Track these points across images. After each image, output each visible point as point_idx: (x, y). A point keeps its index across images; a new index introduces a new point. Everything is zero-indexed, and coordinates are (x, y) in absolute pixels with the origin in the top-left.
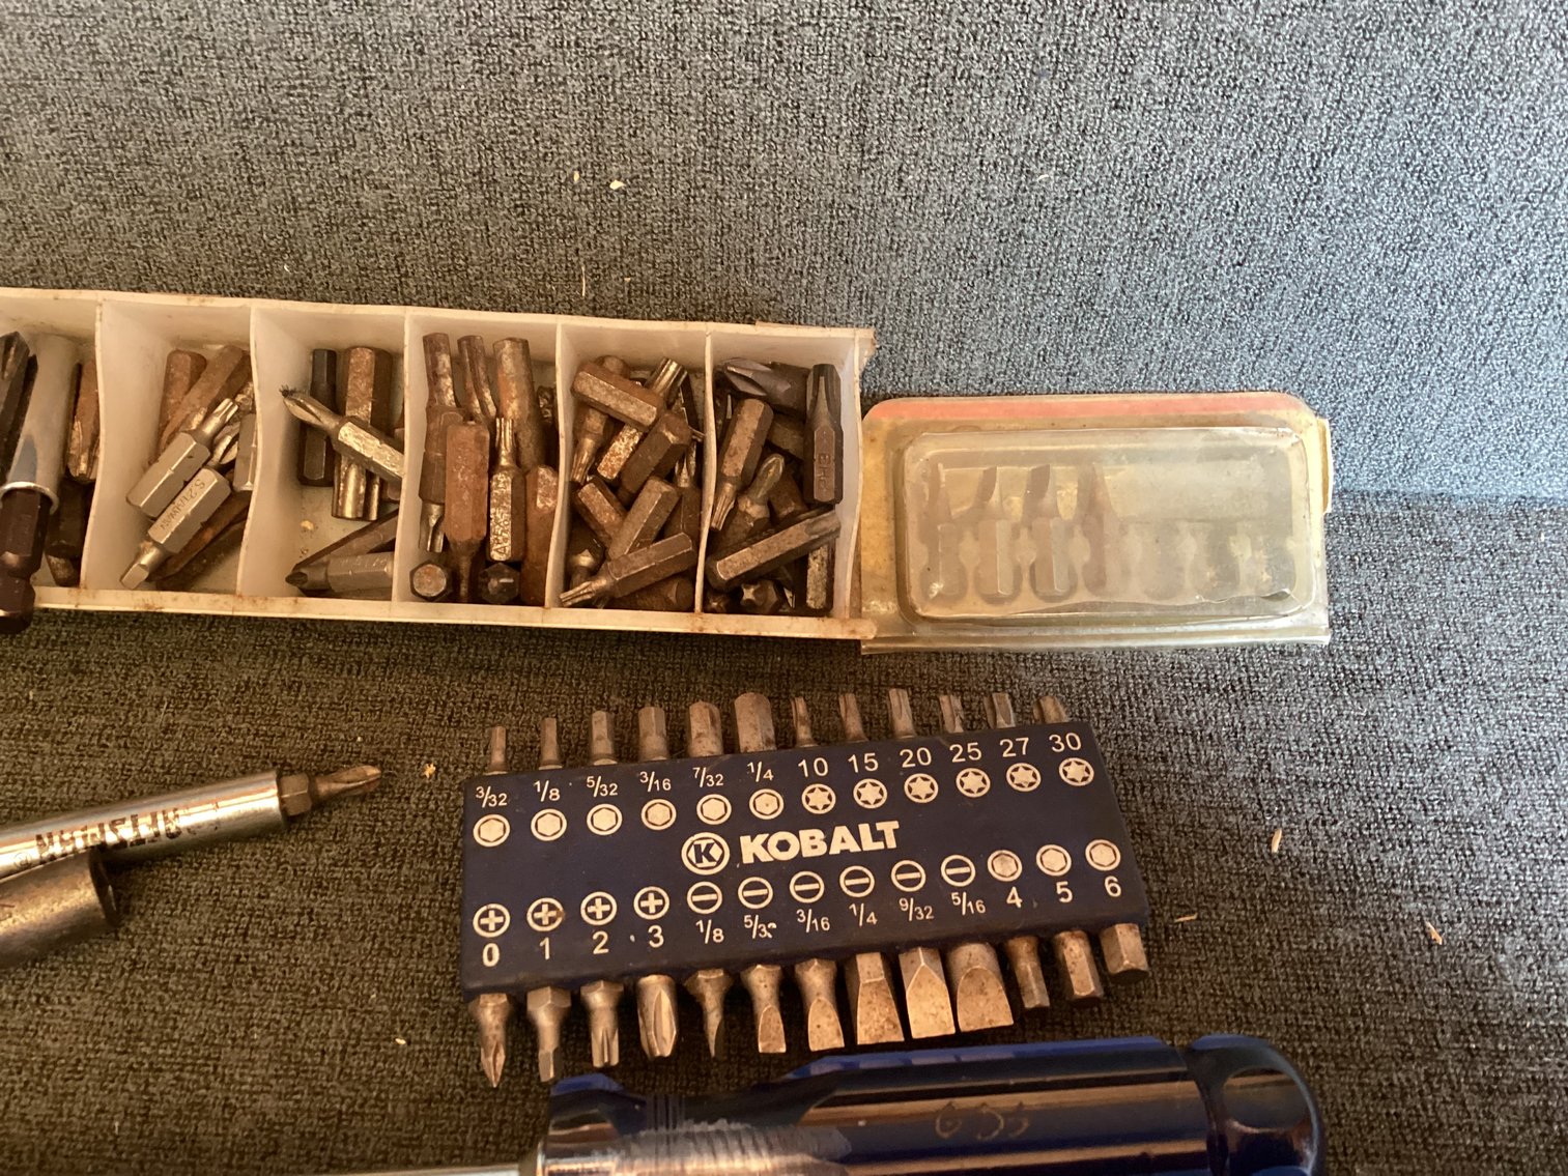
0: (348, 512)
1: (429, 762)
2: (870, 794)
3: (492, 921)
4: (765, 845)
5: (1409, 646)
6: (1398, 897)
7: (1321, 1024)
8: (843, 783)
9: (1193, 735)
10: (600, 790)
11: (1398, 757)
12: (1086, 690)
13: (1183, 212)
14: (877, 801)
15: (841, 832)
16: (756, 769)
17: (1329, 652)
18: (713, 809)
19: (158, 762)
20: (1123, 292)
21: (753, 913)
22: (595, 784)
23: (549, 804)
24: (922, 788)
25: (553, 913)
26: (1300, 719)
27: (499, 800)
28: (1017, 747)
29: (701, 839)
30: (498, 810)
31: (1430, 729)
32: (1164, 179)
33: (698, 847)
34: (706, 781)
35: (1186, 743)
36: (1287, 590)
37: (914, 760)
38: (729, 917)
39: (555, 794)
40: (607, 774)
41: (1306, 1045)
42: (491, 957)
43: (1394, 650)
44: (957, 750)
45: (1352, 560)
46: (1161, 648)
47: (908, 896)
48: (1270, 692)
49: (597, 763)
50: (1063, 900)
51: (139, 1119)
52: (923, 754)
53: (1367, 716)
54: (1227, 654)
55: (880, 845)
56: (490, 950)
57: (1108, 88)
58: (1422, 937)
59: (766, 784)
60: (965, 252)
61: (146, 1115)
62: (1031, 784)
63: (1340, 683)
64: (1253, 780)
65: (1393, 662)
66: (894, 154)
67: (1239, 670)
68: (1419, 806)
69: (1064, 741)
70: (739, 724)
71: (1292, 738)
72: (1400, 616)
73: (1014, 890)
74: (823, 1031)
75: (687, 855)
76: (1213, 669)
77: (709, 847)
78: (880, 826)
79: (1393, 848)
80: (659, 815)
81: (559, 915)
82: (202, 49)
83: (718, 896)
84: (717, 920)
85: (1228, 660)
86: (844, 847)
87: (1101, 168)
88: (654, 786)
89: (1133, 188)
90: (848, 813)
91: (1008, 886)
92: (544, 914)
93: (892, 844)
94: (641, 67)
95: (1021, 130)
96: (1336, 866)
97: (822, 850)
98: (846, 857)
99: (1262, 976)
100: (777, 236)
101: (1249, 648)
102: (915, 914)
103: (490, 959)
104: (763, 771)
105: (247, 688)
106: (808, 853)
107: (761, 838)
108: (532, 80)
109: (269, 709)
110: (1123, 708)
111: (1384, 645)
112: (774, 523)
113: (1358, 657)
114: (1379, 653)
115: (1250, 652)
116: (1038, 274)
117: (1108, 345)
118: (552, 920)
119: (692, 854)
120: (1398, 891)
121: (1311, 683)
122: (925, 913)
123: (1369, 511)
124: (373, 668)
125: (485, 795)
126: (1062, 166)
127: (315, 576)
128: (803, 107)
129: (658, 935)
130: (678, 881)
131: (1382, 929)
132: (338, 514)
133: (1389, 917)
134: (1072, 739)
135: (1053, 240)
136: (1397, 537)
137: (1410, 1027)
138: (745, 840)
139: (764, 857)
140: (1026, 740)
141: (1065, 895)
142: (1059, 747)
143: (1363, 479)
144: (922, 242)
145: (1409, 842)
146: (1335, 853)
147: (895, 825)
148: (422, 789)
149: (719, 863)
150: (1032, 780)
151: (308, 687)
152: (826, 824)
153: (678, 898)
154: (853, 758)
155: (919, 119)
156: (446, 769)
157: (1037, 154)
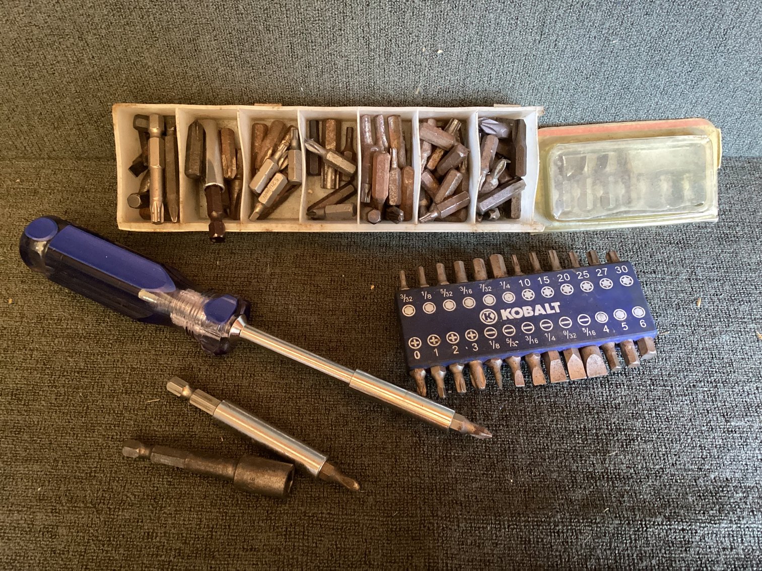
0: (329, 185)
1: (371, 284)
2: (548, 292)
3: (415, 343)
4: (510, 313)
5: (749, 222)
6: (745, 322)
7: (717, 370)
8: (537, 288)
9: (666, 262)
10: (446, 294)
11: (745, 268)
12: (622, 246)
13: (669, 53)
14: (551, 295)
15: (538, 307)
16: (503, 284)
17: (718, 226)
18: (489, 300)
19: (271, 287)
20: (641, 83)
21: (509, 338)
22: (444, 292)
23: (428, 300)
24: (567, 289)
25: (437, 340)
26: (707, 254)
27: (409, 299)
28: (603, 272)
29: (486, 311)
30: (409, 303)
31: (758, 256)
32: (663, 41)
33: (485, 314)
34: (485, 289)
35: (663, 265)
36: (703, 202)
37: (563, 278)
38: (501, 339)
39: (430, 296)
40: (447, 288)
41: (712, 378)
42: (418, 356)
43: (743, 224)
44: (579, 274)
45: (726, 186)
46: (651, 227)
47: (566, 330)
48: (695, 243)
49: (442, 284)
50: (624, 329)
51: (297, 415)
52: (566, 276)
53: (733, 252)
54: (678, 228)
55: (553, 311)
56: (417, 353)
57: (644, 7)
58: (755, 337)
59: (508, 290)
60: (579, 70)
61: (299, 413)
62: (609, 286)
63: (722, 238)
64: (689, 279)
65: (743, 229)
66: (554, 35)
67: (682, 235)
68: (753, 287)
69: (621, 269)
70: (493, 266)
71: (704, 262)
72: (746, 210)
73: (606, 326)
74: (538, 377)
75: (482, 317)
76: (672, 235)
77: (489, 314)
78: (552, 304)
79: (744, 304)
80: (469, 303)
81: (439, 340)
82: (281, 7)
83: (495, 332)
84: (497, 340)
85: (678, 231)
86: (540, 312)
87: (638, 37)
88: (466, 292)
89: (650, 45)
90: (540, 300)
91: (604, 324)
92: (433, 340)
93: (558, 311)
94: (456, 7)
95: (607, 25)
96: (722, 311)
97: (532, 314)
98: (541, 317)
99: (695, 353)
100: (502, 67)
101: (686, 225)
102: (569, 336)
103: (417, 356)
104: (506, 285)
105: (297, 257)
106: (527, 315)
107: (508, 310)
108: (411, 14)
109: (307, 266)
110: (637, 252)
111: (740, 222)
112: (501, 186)
113: (729, 227)
114: (737, 225)
115: (687, 226)
116: (608, 78)
117: (633, 104)
118: (437, 342)
119: (484, 317)
120: (746, 320)
121: (711, 239)
122: (573, 336)
123: (733, 164)
124: (342, 247)
125: (404, 297)
126: (622, 37)
127: (320, 212)
128: (519, 19)
129: (476, 346)
130: (480, 328)
131: (740, 334)
132: (324, 187)
133: (742, 330)
134: (624, 268)
135: (615, 65)
136: (744, 176)
137: (750, 370)
138: (502, 311)
139: (511, 317)
140: (606, 269)
141: (625, 327)
142: (619, 271)
143: (732, 152)
144: (561, 67)
145: (750, 301)
146: (721, 306)
147: (558, 303)
148: (371, 294)
149: (494, 320)
150: (610, 284)
151: (320, 255)
152: (532, 304)
153: (481, 333)
154: (540, 279)
155: (566, 21)
156: (378, 286)
157: (613, 33)
